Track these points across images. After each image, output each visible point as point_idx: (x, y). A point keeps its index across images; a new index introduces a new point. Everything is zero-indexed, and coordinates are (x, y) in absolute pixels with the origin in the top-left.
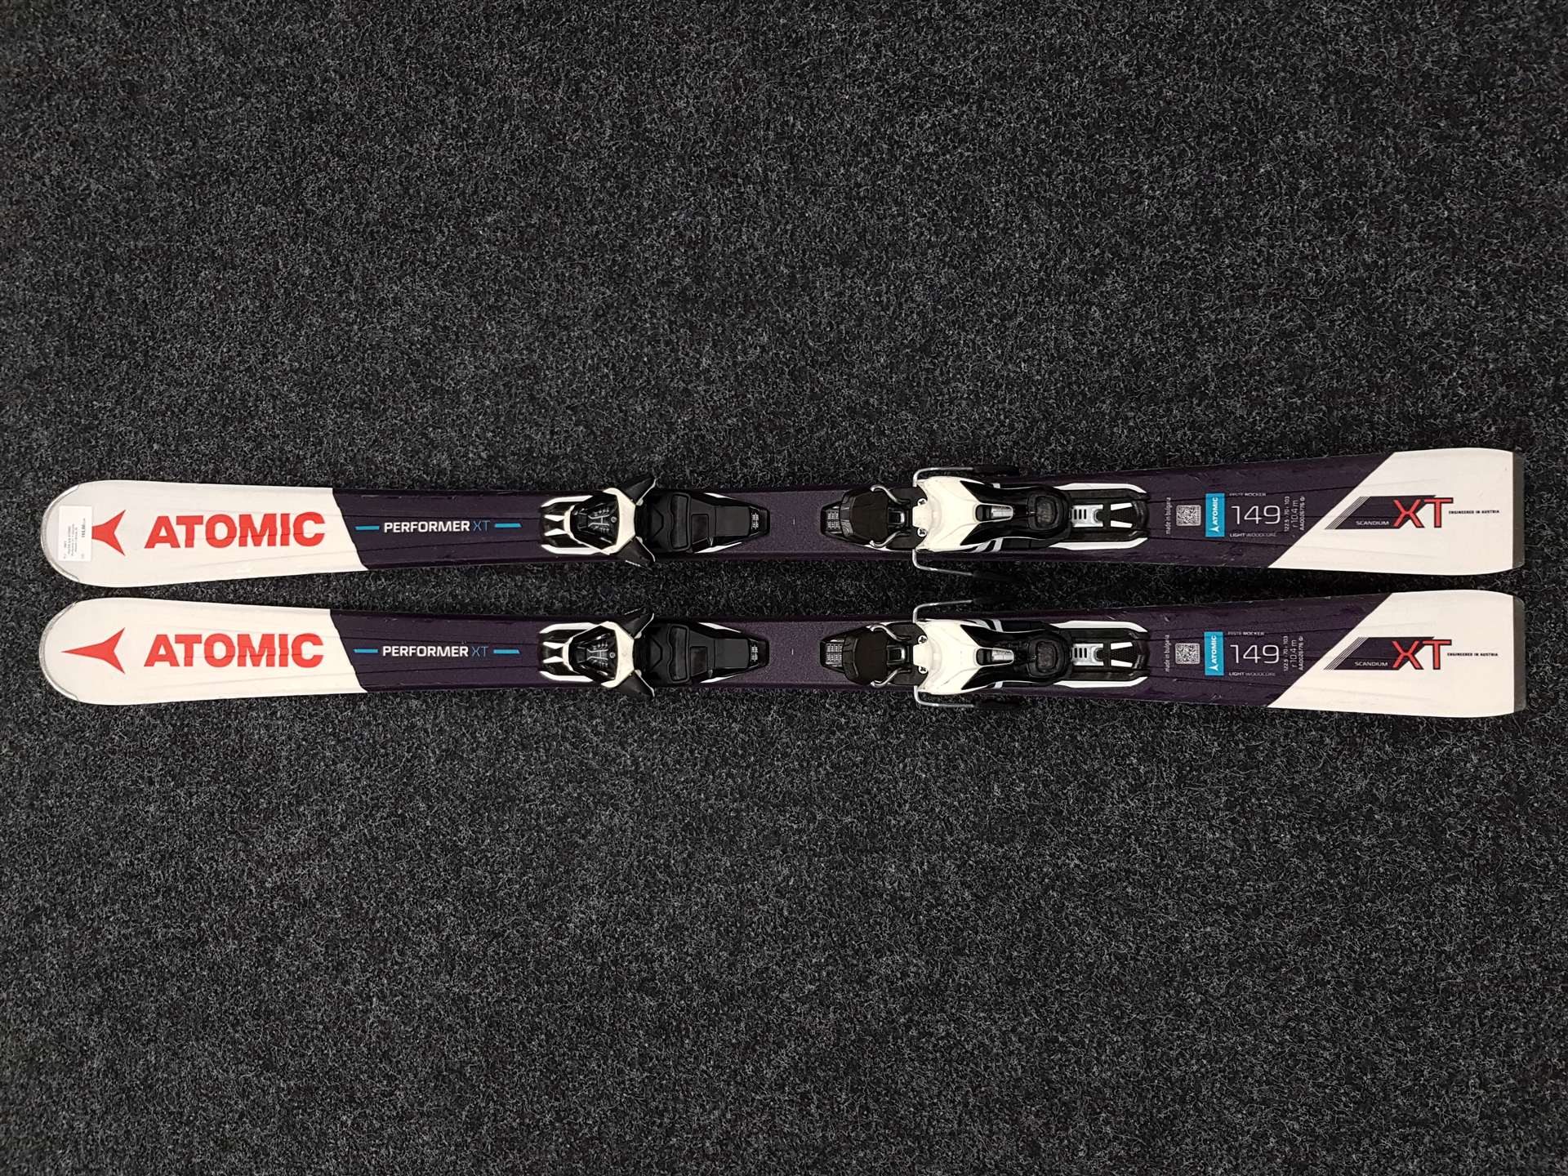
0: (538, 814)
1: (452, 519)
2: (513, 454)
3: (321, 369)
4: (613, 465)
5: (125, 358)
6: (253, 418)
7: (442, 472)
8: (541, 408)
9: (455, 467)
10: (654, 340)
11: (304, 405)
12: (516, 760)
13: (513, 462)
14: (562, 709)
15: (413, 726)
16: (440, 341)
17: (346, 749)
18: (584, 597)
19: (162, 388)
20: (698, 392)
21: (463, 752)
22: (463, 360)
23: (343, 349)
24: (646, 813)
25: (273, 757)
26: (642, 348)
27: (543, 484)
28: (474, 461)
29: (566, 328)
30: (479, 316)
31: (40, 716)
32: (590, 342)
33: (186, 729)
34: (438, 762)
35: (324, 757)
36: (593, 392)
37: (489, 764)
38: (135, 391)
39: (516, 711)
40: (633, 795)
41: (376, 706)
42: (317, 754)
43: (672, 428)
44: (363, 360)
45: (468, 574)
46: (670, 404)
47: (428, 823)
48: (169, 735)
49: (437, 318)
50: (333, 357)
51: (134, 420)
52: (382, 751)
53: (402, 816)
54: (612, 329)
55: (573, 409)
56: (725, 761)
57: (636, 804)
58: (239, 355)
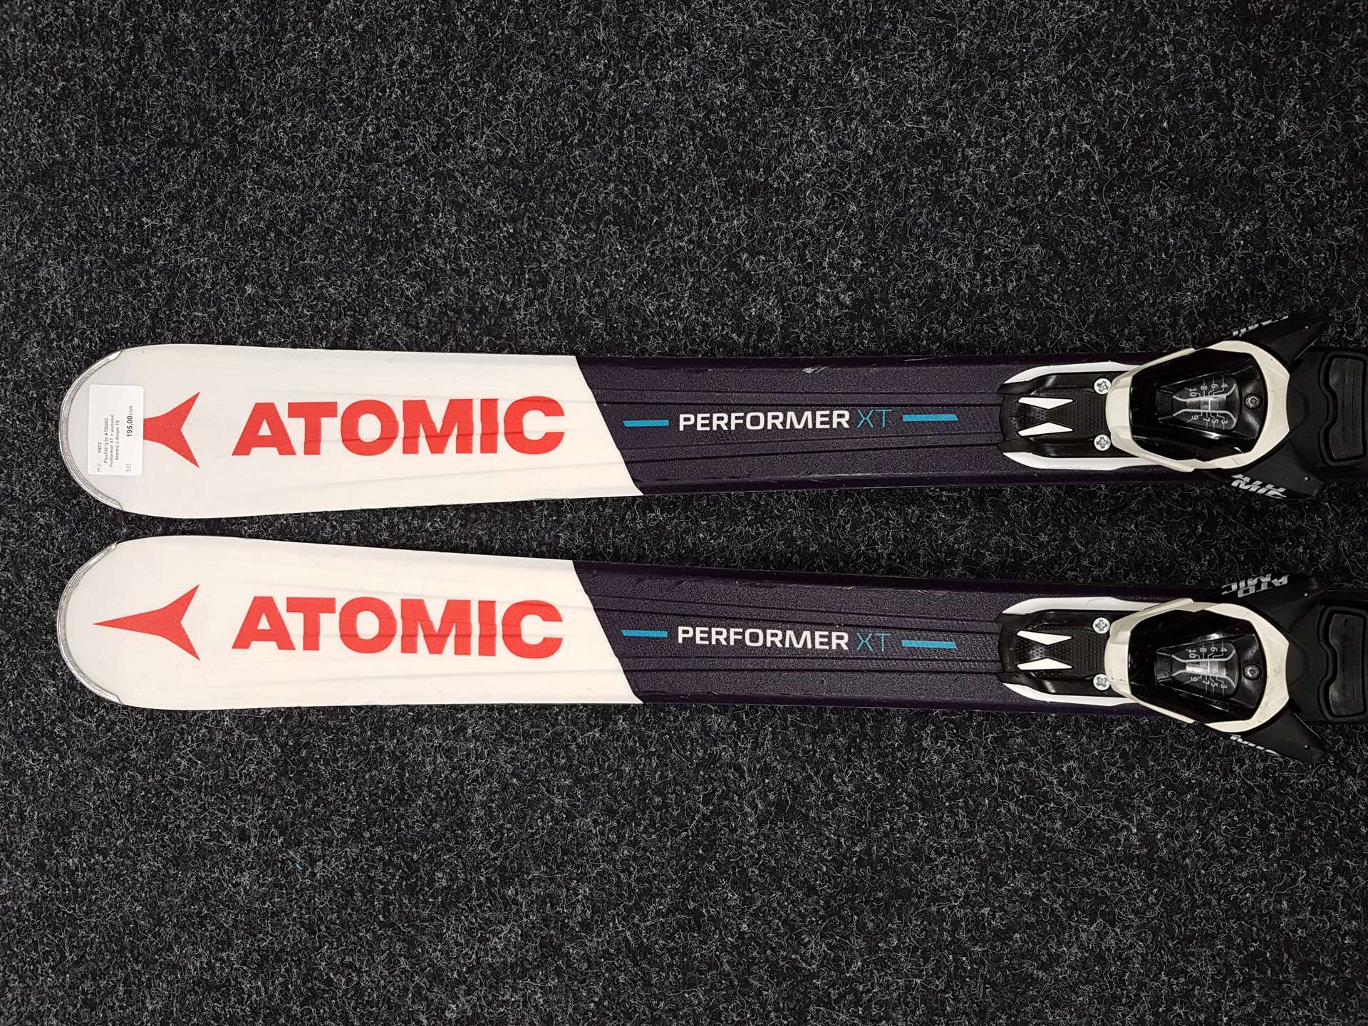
0: (956, 924)
1: (814, 407)
2: (901, 295)
3: (543, 157)
4: (1100, 312)
5: (197, 146)
6: (420, 242)
7: (765, 329)
8: (955, 214)
9: (792, 318)
10: (1182, 90)
11: (513, 220)
12: (911, 826)
13: (902, 309)
14: (1001, 741)
15: (715, 758)
16: (763, 104)
17: (591, 795)
18: (1041, 545)
19: (260, 194)
20: (1272, 182)
21: (809, 808)
22: (806, 135)
23: (582, 123)
24: (1170, 931)
25: (459, 803)
26: (1158, 103)
27: (960, 347)
28: (825, 309)
29: (1007, 74)
30: (837, 60)
31: (53, 723)
32: (1054, 98)
33: (304, 753)
34: (761, 823)
35: (551, 807)
36: (1059, 184)
37: (858, 831)
38: (212, 199)
39: (910, 740)
40: (1145, 899)
41: (646, 722)
42: (539, 800)
43: (1219, 245)
44: (620, 140)
45: (815, 503)
46: (1215, 202)
47: (744, 927)
48: (275, 761)
49: (756, 65)
50: (564, 137)
51: (212, 246)
52: (657, 799)
53: (696, 913)
54: (1098, 74)
55: (1022, 214)
56: (1332, 846)
57: (1150, 914)
58: (396, 135)
